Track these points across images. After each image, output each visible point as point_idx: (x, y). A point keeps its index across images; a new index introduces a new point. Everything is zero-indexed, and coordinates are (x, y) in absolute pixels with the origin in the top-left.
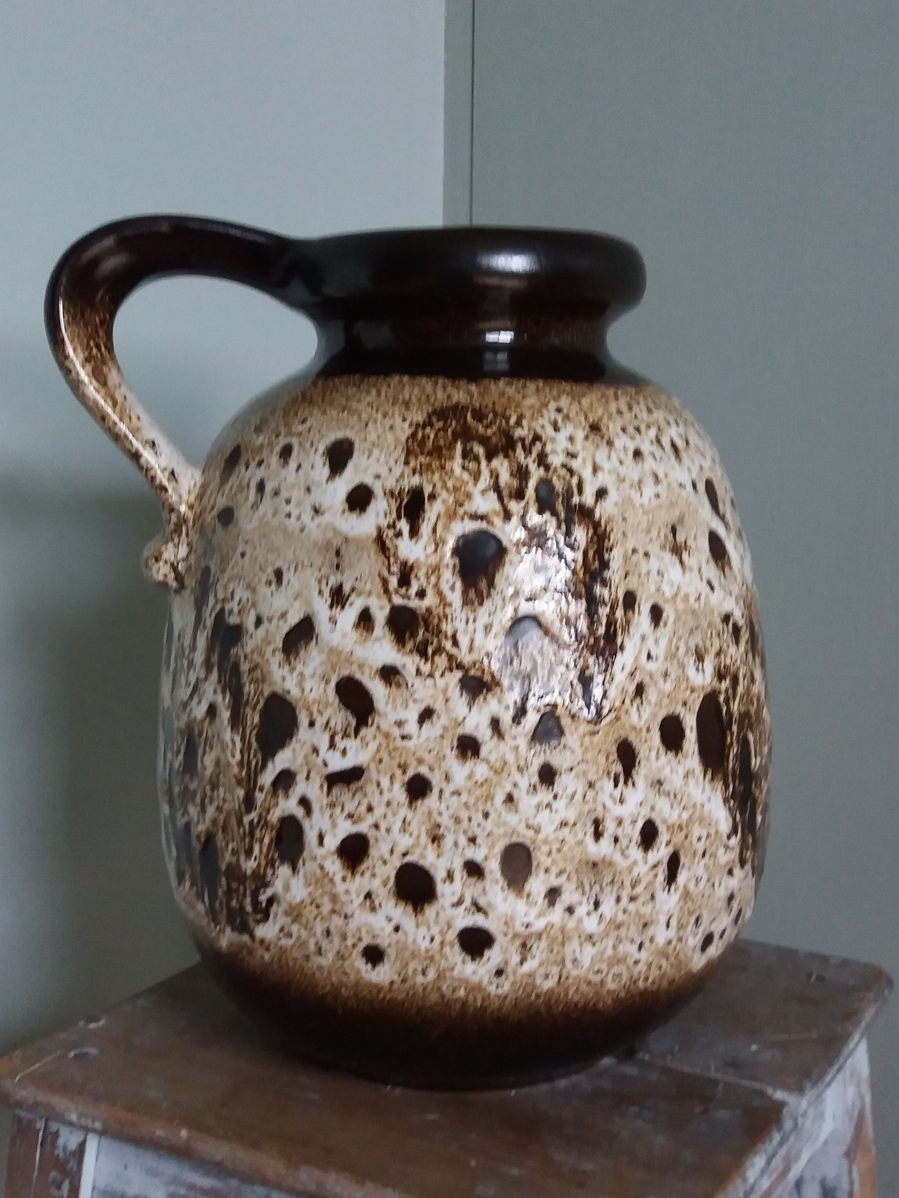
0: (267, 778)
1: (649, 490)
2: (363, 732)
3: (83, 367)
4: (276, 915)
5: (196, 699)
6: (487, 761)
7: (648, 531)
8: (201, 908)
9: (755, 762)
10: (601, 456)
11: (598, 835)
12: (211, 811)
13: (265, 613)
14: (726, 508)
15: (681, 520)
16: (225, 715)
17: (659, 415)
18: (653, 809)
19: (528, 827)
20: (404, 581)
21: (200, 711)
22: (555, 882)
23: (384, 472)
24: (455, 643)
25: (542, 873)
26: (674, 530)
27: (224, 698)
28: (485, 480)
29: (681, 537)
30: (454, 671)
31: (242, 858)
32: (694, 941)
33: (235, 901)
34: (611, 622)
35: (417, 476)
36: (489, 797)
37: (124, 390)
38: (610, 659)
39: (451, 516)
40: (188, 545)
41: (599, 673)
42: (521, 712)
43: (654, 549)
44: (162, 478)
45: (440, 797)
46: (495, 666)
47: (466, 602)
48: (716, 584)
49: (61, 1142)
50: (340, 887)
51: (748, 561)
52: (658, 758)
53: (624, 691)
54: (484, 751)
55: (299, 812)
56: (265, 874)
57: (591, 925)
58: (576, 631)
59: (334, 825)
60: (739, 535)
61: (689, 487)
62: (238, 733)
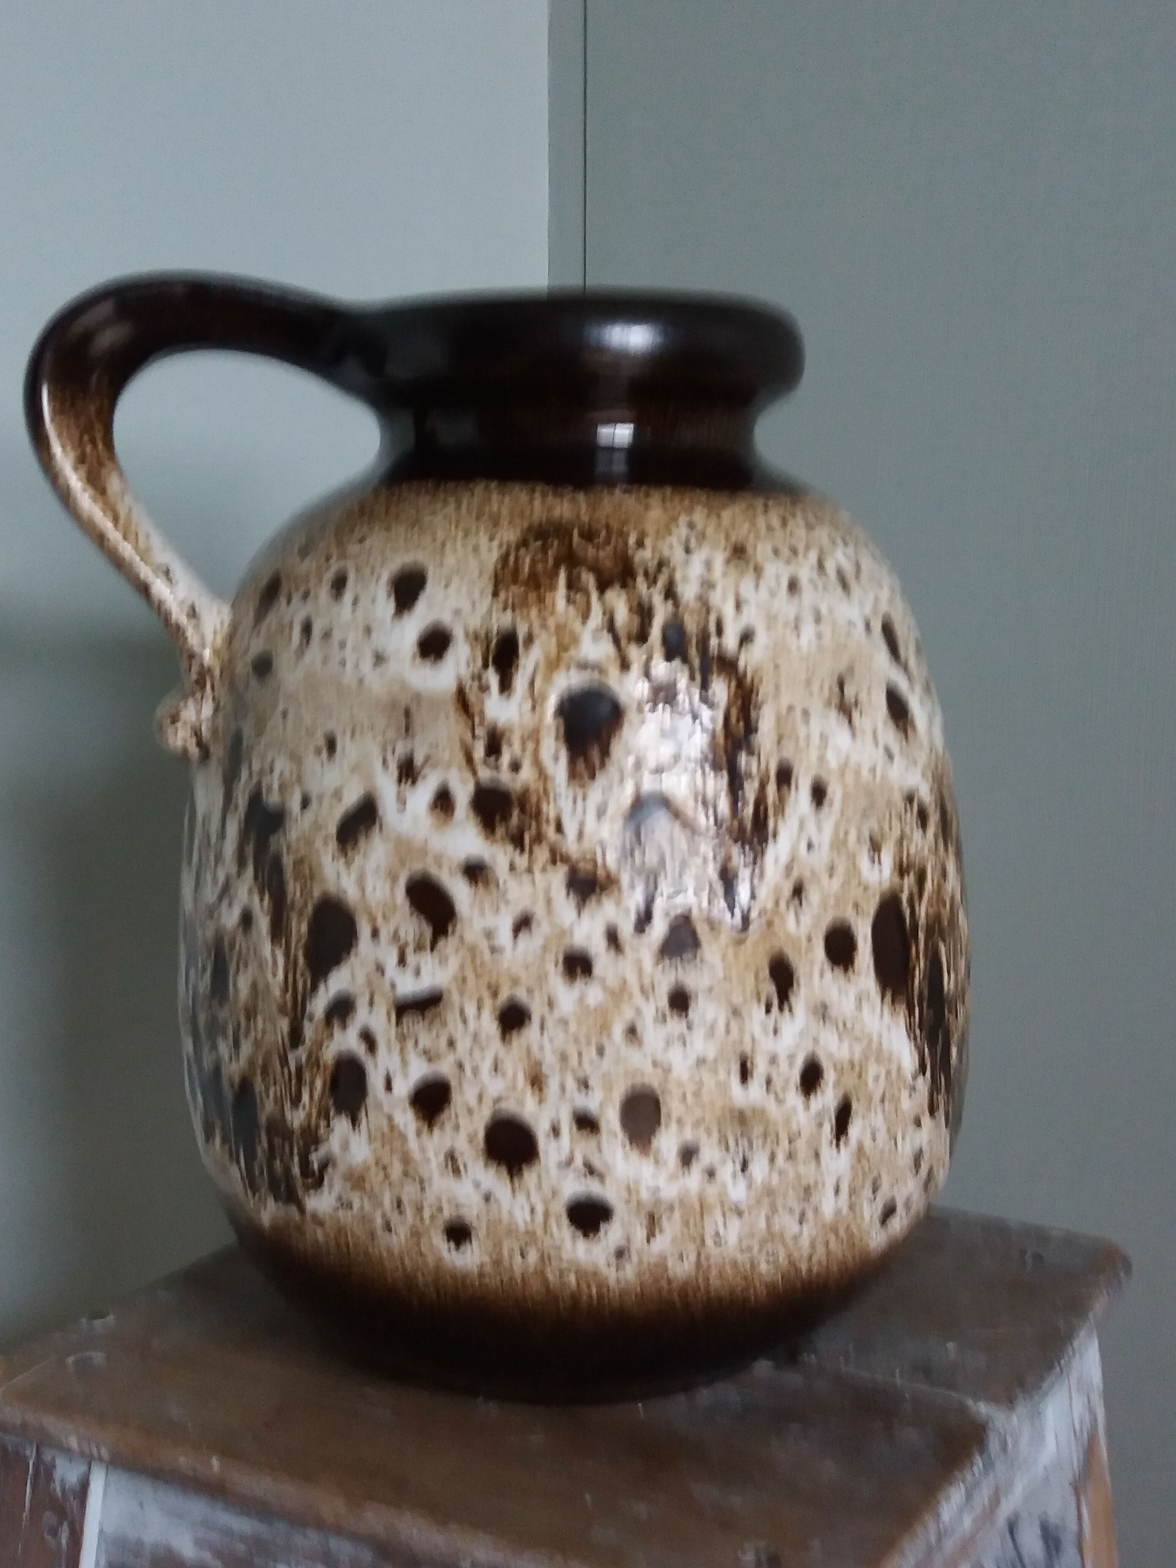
0: (319, 1005)
1: (808, 631)
2: (441, 943)
3: (76, 469)
4: (331, 1180)
5: (225, 902)
6: (603, 981)
7: (808, 682)
8: (235, 1173)
9: (949, 983)
10: (747, 587)
11: (745, 1074)
12: (246, 1048)
13: (314, 789)
14: (908, 650)
15: (851, 669)
16: (263, 923)
17: (822, 534)
18: (816, 1040)
19: (655, 1064)
20: (494, 747)
21: (231, 918)
22: (689, 1135)
23: (466, 606)
24: (559, 828)
25: (674, 1126)
26: (841, 685)
27: (262, 900)
28: (596, 617)
29: (849, 691)
30: (558, 863)
31: (287, 1106)
32: (870, 1211)
33: (278, 1162)
34: (760, 801)
35: (509, 612)
36: (605, 1028)
37: (128, 499)
38: (759, 848)
39: (553, 665)
40: (214, 699)
41: (745, 866)
42: (644, 919)
43: (816, 706)
44: (179, 615)
45: (542, 1028)
46: (612, 859)
47: (573, 775)
48: (895, 749)
49: (58, 1474)
50: (413, 1144)
51: (938, 721)
52: (822, 976)
53: (777, 891)
54: (598, 969)
55: (358, 1048)
56: (317, 1127)
57: (738, 1192)
58: (715, 812)
59: (404, 1063)
60: (927, 689)
61: (861, 627)
62: (281, 947)
